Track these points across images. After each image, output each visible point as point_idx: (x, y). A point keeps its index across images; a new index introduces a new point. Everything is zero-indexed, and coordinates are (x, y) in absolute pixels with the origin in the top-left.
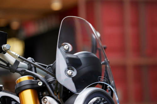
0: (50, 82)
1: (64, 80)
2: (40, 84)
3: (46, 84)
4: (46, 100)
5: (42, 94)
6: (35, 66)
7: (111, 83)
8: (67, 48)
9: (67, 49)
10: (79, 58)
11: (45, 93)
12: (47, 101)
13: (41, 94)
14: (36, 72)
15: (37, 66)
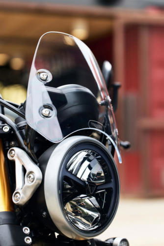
0: (21, 127)
1: (37, 123)
2: (6, 129)
3: (16, 130)
4: (13, 152)
5: (9, 144)
6: (3, 105)
7: (112, 133)
8: (46, 77)
9: (45, 79)
10: (64, 93)
11: (13, 143)
12: (14, 155)
13: (7, 145)
14: (3, 113)
15: (5, 105)
